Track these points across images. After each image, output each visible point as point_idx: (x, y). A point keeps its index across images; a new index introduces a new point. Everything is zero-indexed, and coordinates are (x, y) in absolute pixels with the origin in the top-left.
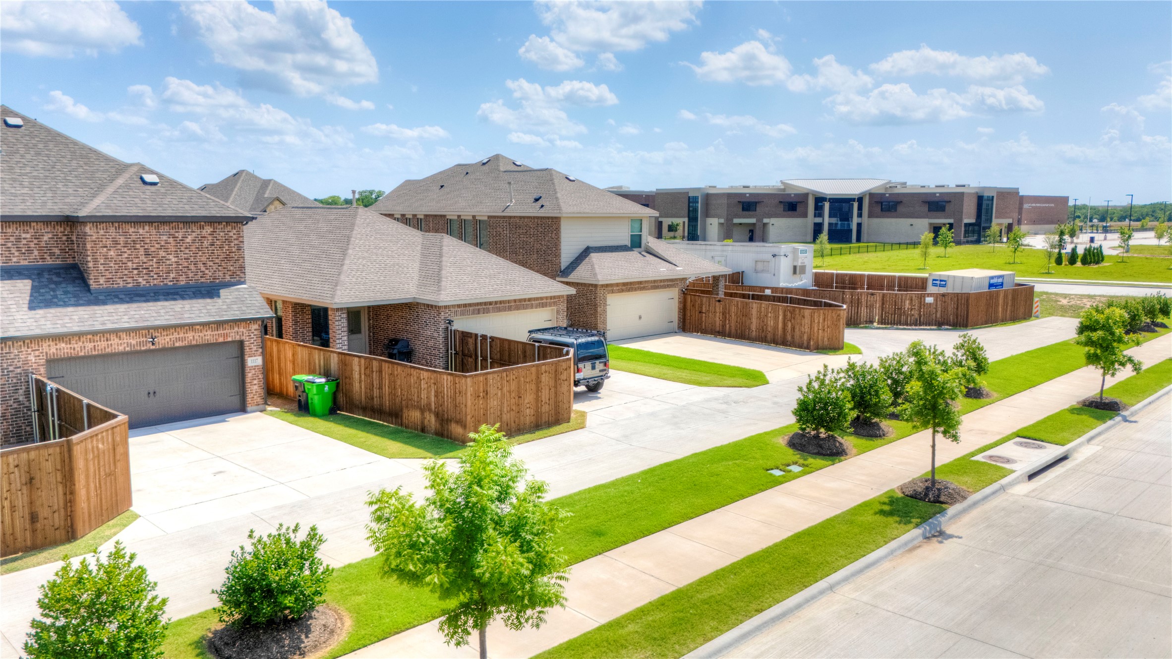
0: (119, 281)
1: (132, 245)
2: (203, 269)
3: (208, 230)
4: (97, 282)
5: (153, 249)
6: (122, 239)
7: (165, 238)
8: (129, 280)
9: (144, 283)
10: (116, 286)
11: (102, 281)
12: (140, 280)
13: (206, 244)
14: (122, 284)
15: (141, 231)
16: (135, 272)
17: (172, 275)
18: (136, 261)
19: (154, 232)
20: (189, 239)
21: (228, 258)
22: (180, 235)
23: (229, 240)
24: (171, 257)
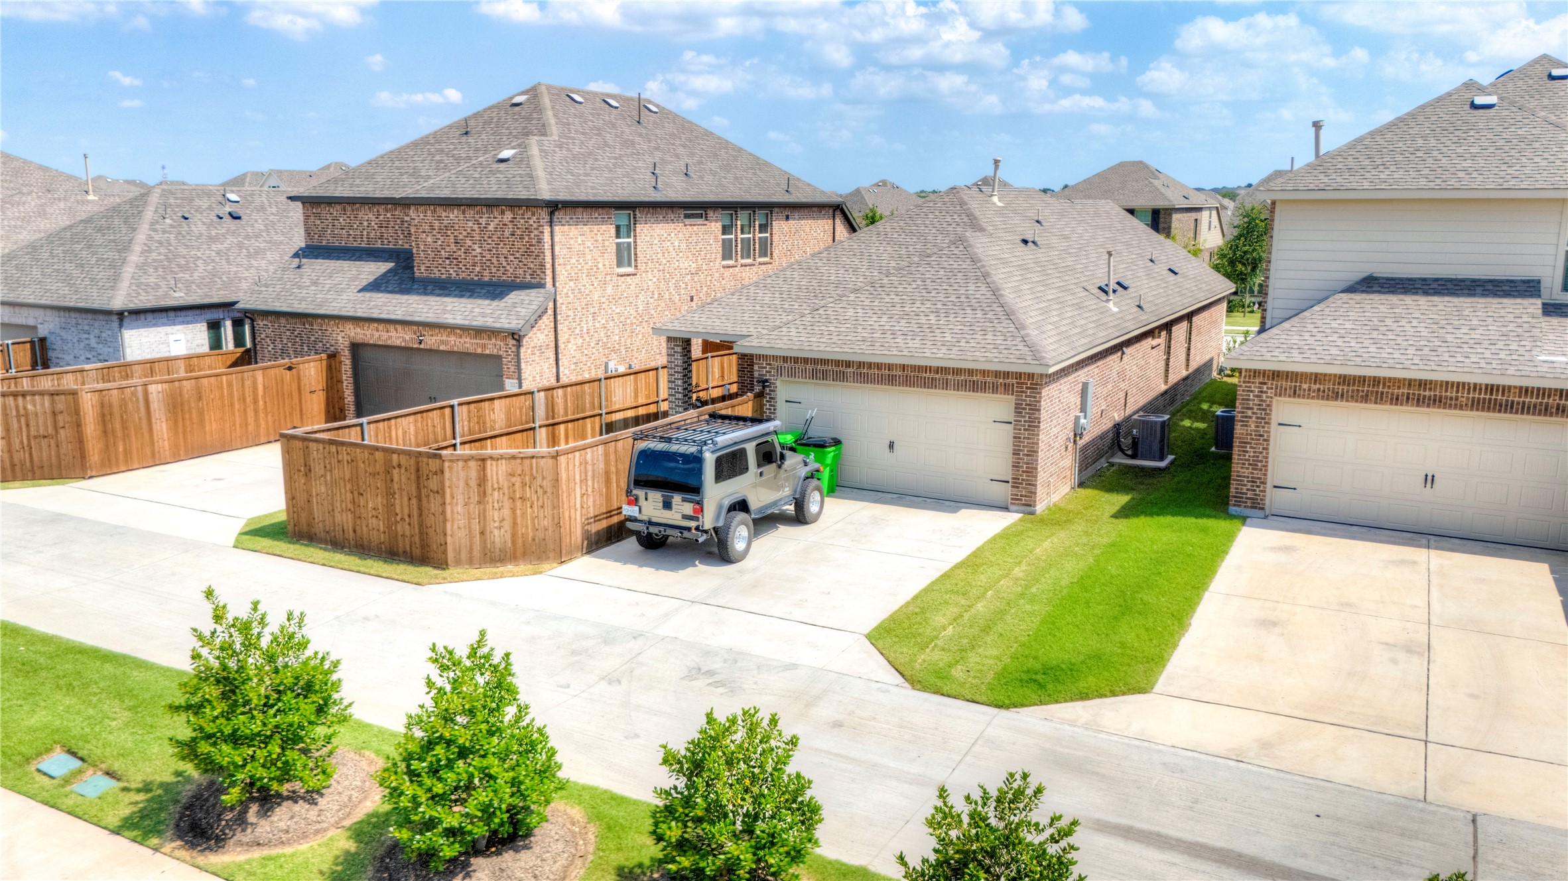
0: (436, 271)
1: (444, 230)
2: (505, 264)
3: (509, 215)
4: (420, 271)
5: (461, 237)
6: (437, 224)
7: (470, 224)
8: (443, 271)
9: (454, 275)
10: (433, 276)
11: (423, 268)
12: (451, 271)
13: (507, 233)
14: (437, 275)
15: (451, 215)
16: (448, 262)
17: (477, 269)
18: (448, 249)
19: (461, 217)
20: (491, 227)
21: (528, 253)
22: (483, 221)
23: (528, 230)
24: (476, 247)
